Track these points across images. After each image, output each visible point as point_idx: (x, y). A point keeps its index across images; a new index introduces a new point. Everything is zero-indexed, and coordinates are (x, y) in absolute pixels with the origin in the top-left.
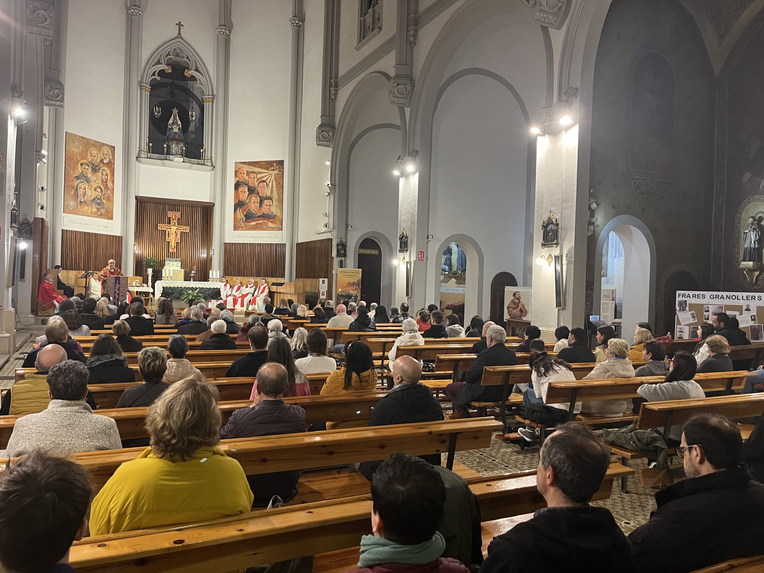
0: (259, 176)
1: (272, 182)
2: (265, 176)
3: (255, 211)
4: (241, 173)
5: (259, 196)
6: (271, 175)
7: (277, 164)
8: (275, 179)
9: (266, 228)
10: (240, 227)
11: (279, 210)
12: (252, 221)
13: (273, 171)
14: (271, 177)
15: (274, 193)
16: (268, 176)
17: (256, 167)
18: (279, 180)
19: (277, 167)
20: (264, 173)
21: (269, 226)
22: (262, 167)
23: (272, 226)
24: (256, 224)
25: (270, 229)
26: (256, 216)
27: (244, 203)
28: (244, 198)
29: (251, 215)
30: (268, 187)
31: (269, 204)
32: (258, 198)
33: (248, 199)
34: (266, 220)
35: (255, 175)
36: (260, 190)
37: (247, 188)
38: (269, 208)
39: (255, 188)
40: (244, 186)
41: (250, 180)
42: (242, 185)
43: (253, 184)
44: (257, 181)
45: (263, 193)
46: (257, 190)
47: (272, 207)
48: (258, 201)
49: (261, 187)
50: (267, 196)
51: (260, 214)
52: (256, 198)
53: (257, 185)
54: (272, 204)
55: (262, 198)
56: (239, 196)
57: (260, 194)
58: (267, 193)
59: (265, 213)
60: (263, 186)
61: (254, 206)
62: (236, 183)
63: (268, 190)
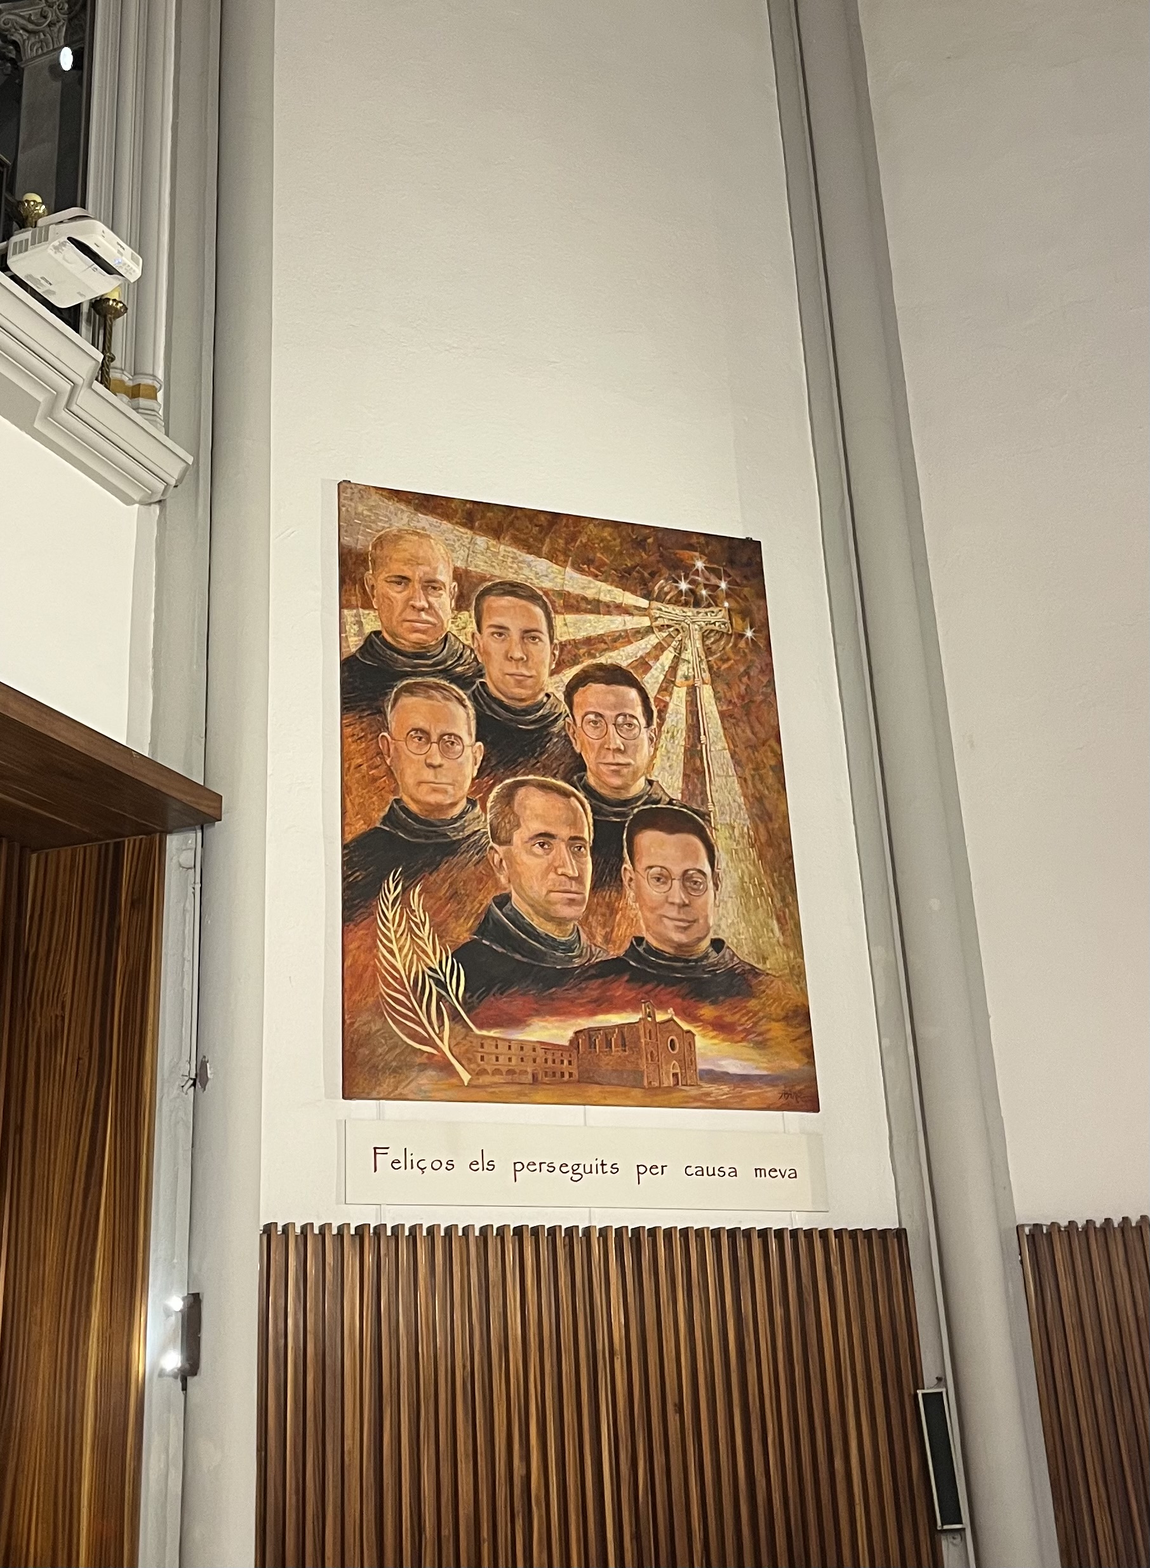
0: (571, 627)
1: (692, 691)
2: (628, 636)
3: (561, 922)
4: (403, 580)
5: (590, 792)
6: (674, 631)
7: (710, 558)
8: (710, 668)
9: (672, 1081)
10: (418, 1060)
11: (775, 925)
12: (539, 1013)
13: (686, 604)
14: (680, 649)
15: (718, 781)
16: (653, 640)
17: (538, 554)
18: (745, 679)
19: (714, 580)
20: (609, 613)
21: (702, 1066)
22: (590, 562)
23: (733, 1067)
24: (574, 1042)
25: (713, 1089)
26: (577, 962)
27: (445, 836)
28: (446, 792)
29: (518, 957)
30: (660, 725)
31: (686, 871)
32: (574, 811)
33: (484, 808)
34: (671, 1010)
35: (532, 616)
36: (586, 741)
37: (465, 706)
38: (685, 905)
39: (544, 717)
40: (438, 687)
41: (496, 647)
42: (419, 679)
43: (519, 684)
44: (559, 667)
45: (617, 773)
46: (567, 735)
47: (711, 892)
48: (582, 832)
49: (595, 722)
50: (658, 802)
51: (613, 954)
52: (560, 801)
53: (562, 697)
54: (707, 869)
55: (616, 814)
56: (390, 772)
57: (598, 776)
58: (656, 772)
59: (654, 943)
60: (615, 713)
61: (546, 872)
62: (354, 649)
63: (661, 751)
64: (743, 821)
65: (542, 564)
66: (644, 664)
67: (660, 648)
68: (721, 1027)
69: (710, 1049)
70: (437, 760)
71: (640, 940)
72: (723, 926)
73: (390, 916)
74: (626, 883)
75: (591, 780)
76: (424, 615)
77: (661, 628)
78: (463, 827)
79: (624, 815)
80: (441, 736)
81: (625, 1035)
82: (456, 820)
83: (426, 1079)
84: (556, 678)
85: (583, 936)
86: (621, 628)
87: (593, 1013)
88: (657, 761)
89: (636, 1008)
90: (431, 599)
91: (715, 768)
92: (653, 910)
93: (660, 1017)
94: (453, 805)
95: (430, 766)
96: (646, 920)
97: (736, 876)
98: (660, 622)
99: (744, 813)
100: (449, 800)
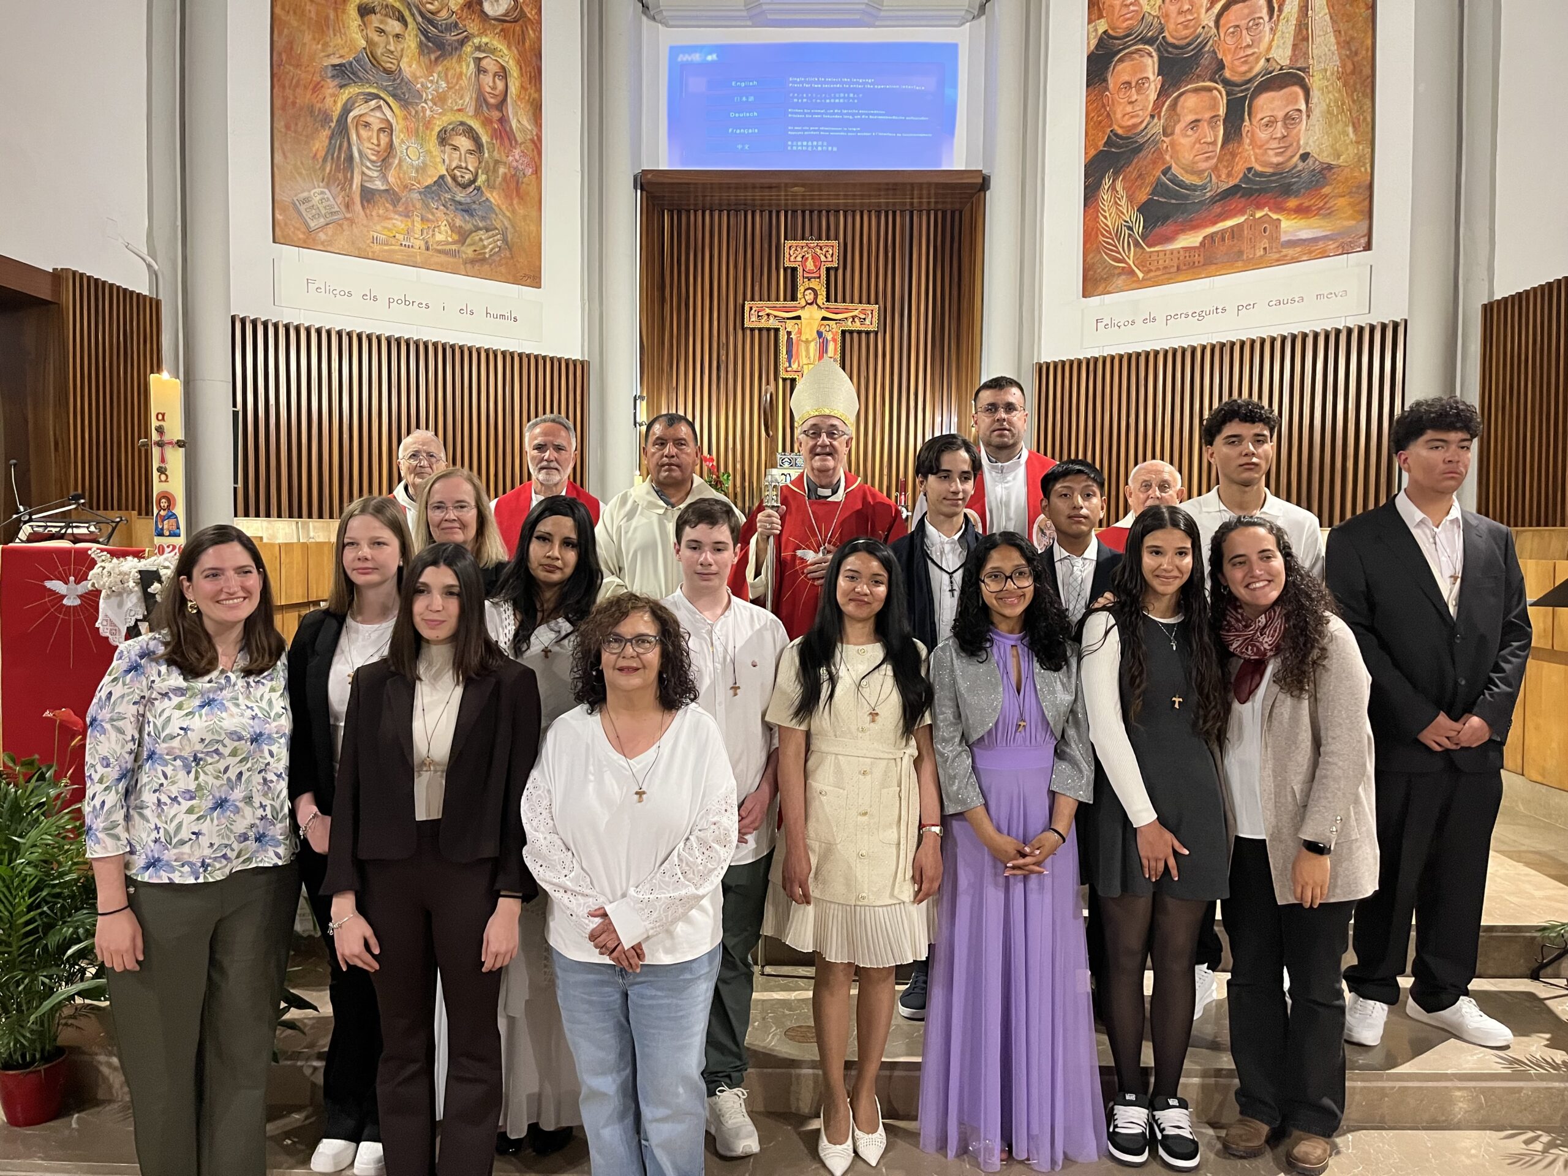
3: (1199, 173)
5: (1226, 83)
9: (1262, 252)
10: (1117, 272)
11: (1350, 130)
15: (1318, 40)
21: (1284, 238)
23: (1305, 234)
24: (1202, 244)
25: (1290, 252)
26: (1208, 195)
27: (1136, 142)
29: (1173, 201)
30: (1279, 16)
31: (1287, 114)
32: (1215, 98)
33: (1159, 119)
34: (1267, 209)
36: (1226, 49)
37: (1152, 57)
38: (1284, 137)
39: (1199, 43)
40: (1139, 50)
41: (1172, 9)
42: (1127, 51)
43: (1186, 27)
45: (1245, 62)
46: (1213, 50)
47: (1304, 122)
48: (1218, 110)
49: (1233, 33)
50: (1271, 72)
51: (1231, 184)
52: (1205, 95)
53: (1212, 24)
54: (1303, 107)
55: (1242, 91)
56: (1108, 115)
58: (1272, 50)
59: (1259, 168)
60: (1246, 21)
61: (1195, 144)
62: (1092, 48)
63: (1278, 34)
64: (1334, 64)
68: (1302, 211)
69: (1291, 227)
70: (1134, 97)
71: (1249, 170)
72: (1311, 142)
74: (1244, 135)
75: (1227, 74)
76: (1132, 8)
78: (1146, 134)
79: (1248, 89)
80: (1137, 82)
81: (1234, 232)
82: (1142, 131)
83: (1120, 281)
85: (1214, 177)
87: (1214, 223)
88: (1275, 44)
89: (1243, 214)
91: (1317, 32)
92: (1260, 147)
94: (1142, 122)
95: (1131, 103)
96: (1256, 155)
97: (1324, 106)
99: (1336, 57)
100: (1139, 120)
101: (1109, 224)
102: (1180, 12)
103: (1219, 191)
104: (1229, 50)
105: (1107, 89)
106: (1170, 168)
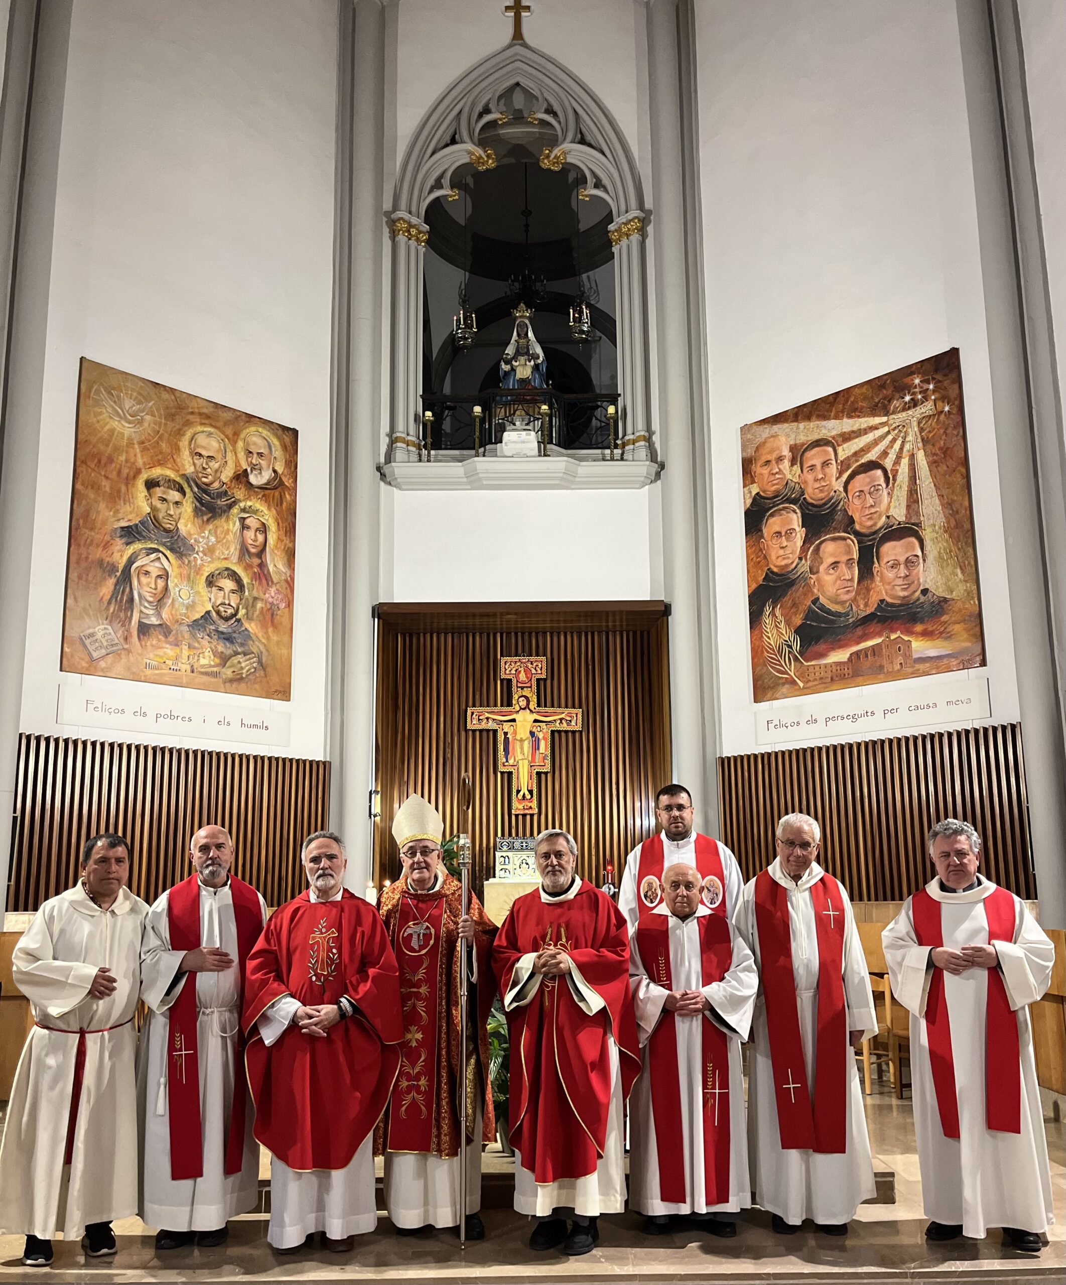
0: (846, 450)
1: (912, 456)
2: (876, 442)
3: (843, 603)
4: (768, 462)
5: (857, 534)
6: (902, 428)
7: (924, 374)
8: (923, 440)
9: (899, 667)
10: (781, 681)
11: (959, 571)
12: (833, 649)
13: (909, 408)
14: (904, 438)
15: (926, 502)
16: (890, 437)
17: (829, 419)
18: (944, 437)
19: (925, 386)
20: (866, 434)
21: (915, 656)
22: (855, 410)
23: (932, 653)
24: (850, 659)
25: (921, 667)
26: (851, 620)
27: (790, 578)
28: (788, 558)
29: (823, 625)
30: (893, 484)
31: (908, 558)
32: (849, 546)
33: (807, 560)
34: (899, 632)
35: (827, 453)
36: (855, 508)
37: (796, 513)
38: (907, 576)
39: (834, 503)
40: (784, 508)
41: (809, 477)
42: (776, 508)
43: (821, 491)
44: (841, 473)
45: (870, 519)
46: (845, 509)
47: (922, 565)
48: (853, 555)
49: (859, 496)
50: (892, 526)
51: (868, 612)
52: (841, 543)
53: (841, 489)
54: (919, 553)
55: (870, 541)
56: (765, 557)
57: (861, 524)
58: (891, 510)
59: (890, 600)
60: (869, 488)
61: (836, 581)
62: (748, 506)
63: (895, 497)
64: (941, 520)
65: (832, 423)
66: (885, 454)
67: (894, 440)
68: (926, 634)
69: (920, 647)
70: (785, 544)
71: (882, 601)
72: (928, 580)
73: (767, 622)
74: (875, 574)
75: (857, 527)
76: (777, 476)
77: (894, 429)
78: (797, 572)
79: (875, 539)
80: (786, 532)
81: (875, 650)
82: (793, 570)
83: (785, 689)
84: (839, 480)
85: (854, 607)
86: (872, 439)
87: (858, 643)
88: (892, 504)
89: (881, 636)
90: (780, 466)
91: (925, 496)
92: (889, 583)
93: (893, 637)
94: (792, 563)
95: (782, 548)
96: (886, 590)
97: (935, 553)
98: (894, 425)
99: (942, 515)
100: (790, 561)
101: (772, 643)
102: (816, 480)
103: (860, 617)
104: (857, 509)
105: (762, 537)
106: (818, 599)
